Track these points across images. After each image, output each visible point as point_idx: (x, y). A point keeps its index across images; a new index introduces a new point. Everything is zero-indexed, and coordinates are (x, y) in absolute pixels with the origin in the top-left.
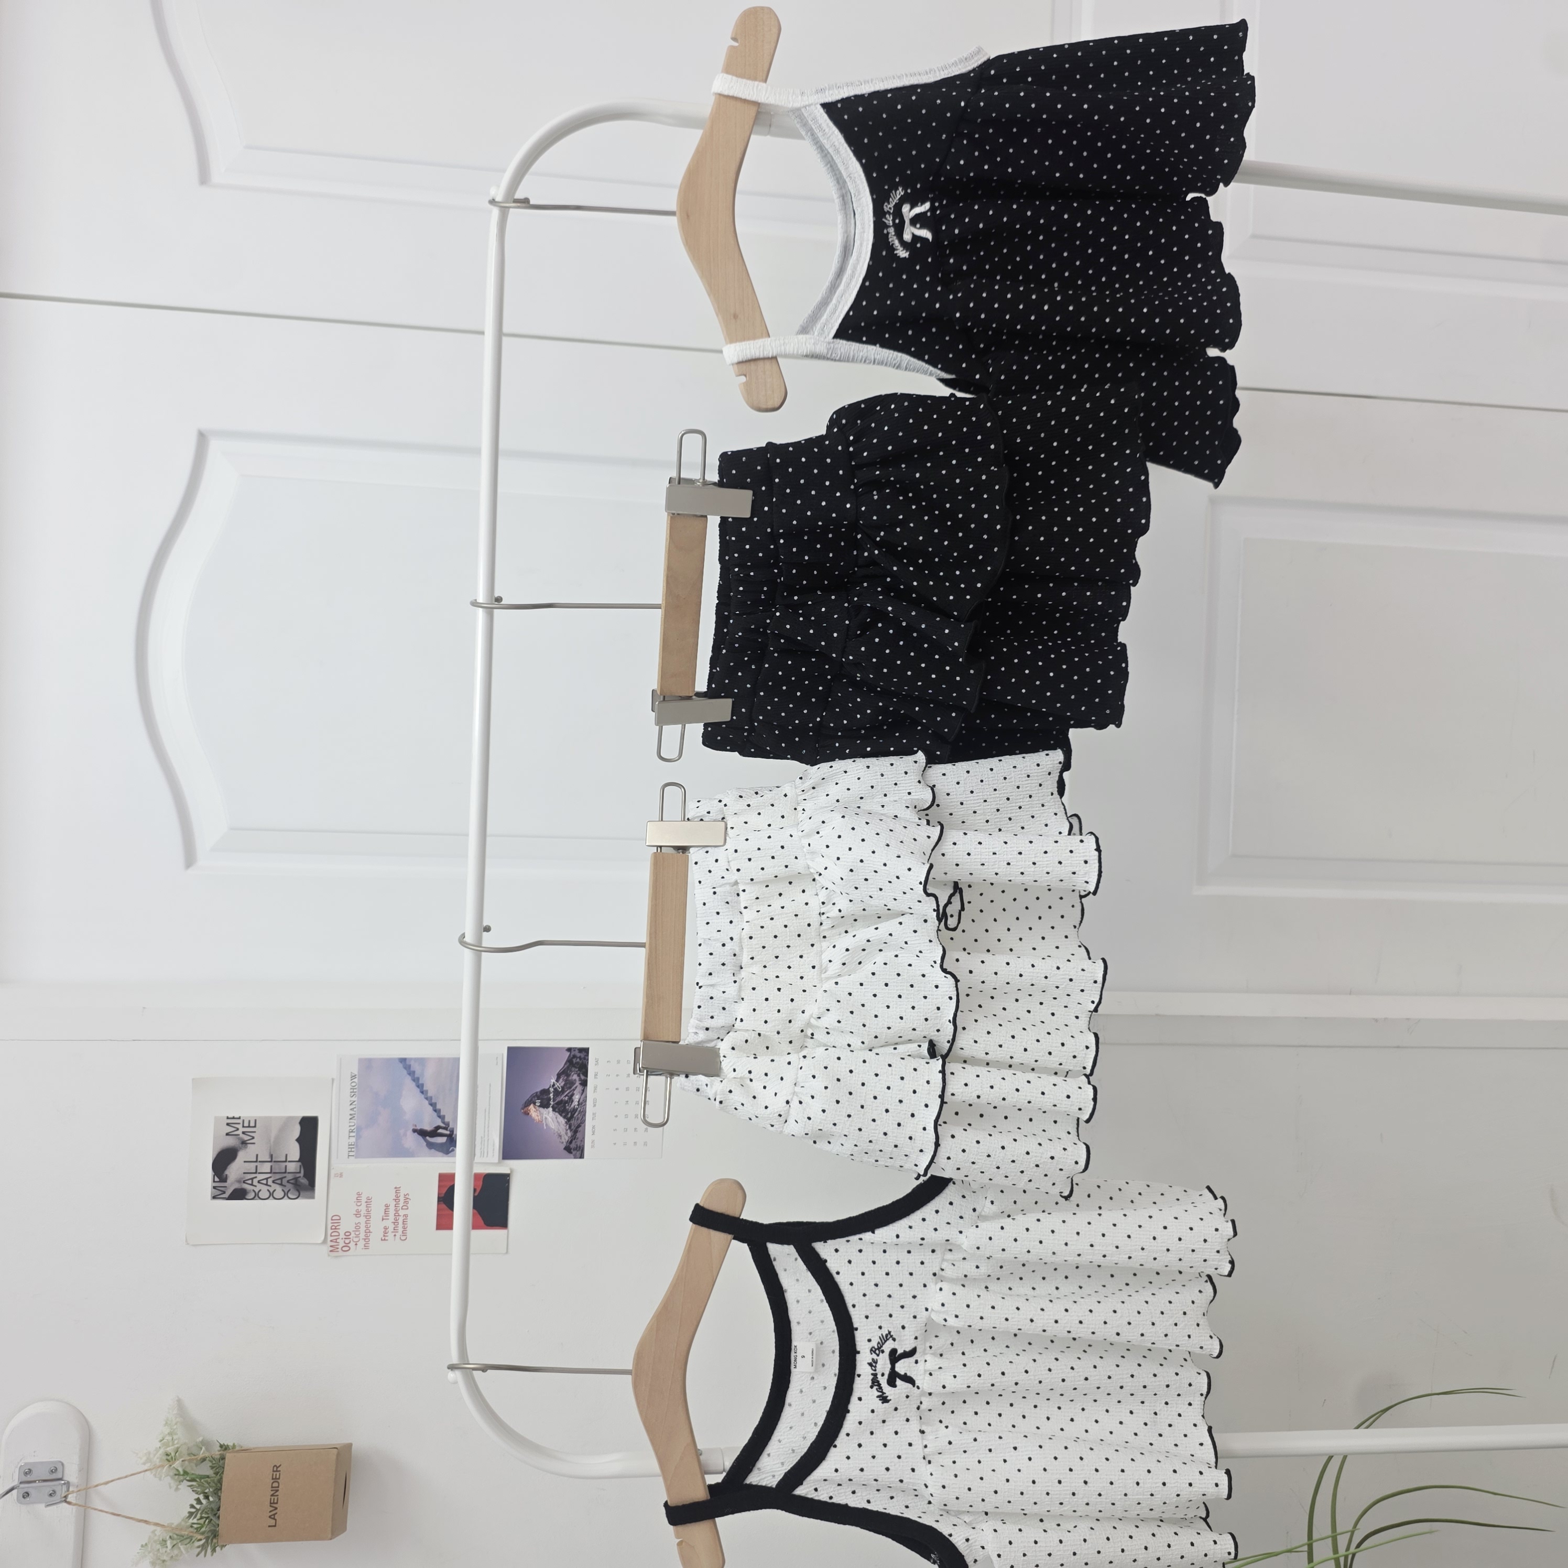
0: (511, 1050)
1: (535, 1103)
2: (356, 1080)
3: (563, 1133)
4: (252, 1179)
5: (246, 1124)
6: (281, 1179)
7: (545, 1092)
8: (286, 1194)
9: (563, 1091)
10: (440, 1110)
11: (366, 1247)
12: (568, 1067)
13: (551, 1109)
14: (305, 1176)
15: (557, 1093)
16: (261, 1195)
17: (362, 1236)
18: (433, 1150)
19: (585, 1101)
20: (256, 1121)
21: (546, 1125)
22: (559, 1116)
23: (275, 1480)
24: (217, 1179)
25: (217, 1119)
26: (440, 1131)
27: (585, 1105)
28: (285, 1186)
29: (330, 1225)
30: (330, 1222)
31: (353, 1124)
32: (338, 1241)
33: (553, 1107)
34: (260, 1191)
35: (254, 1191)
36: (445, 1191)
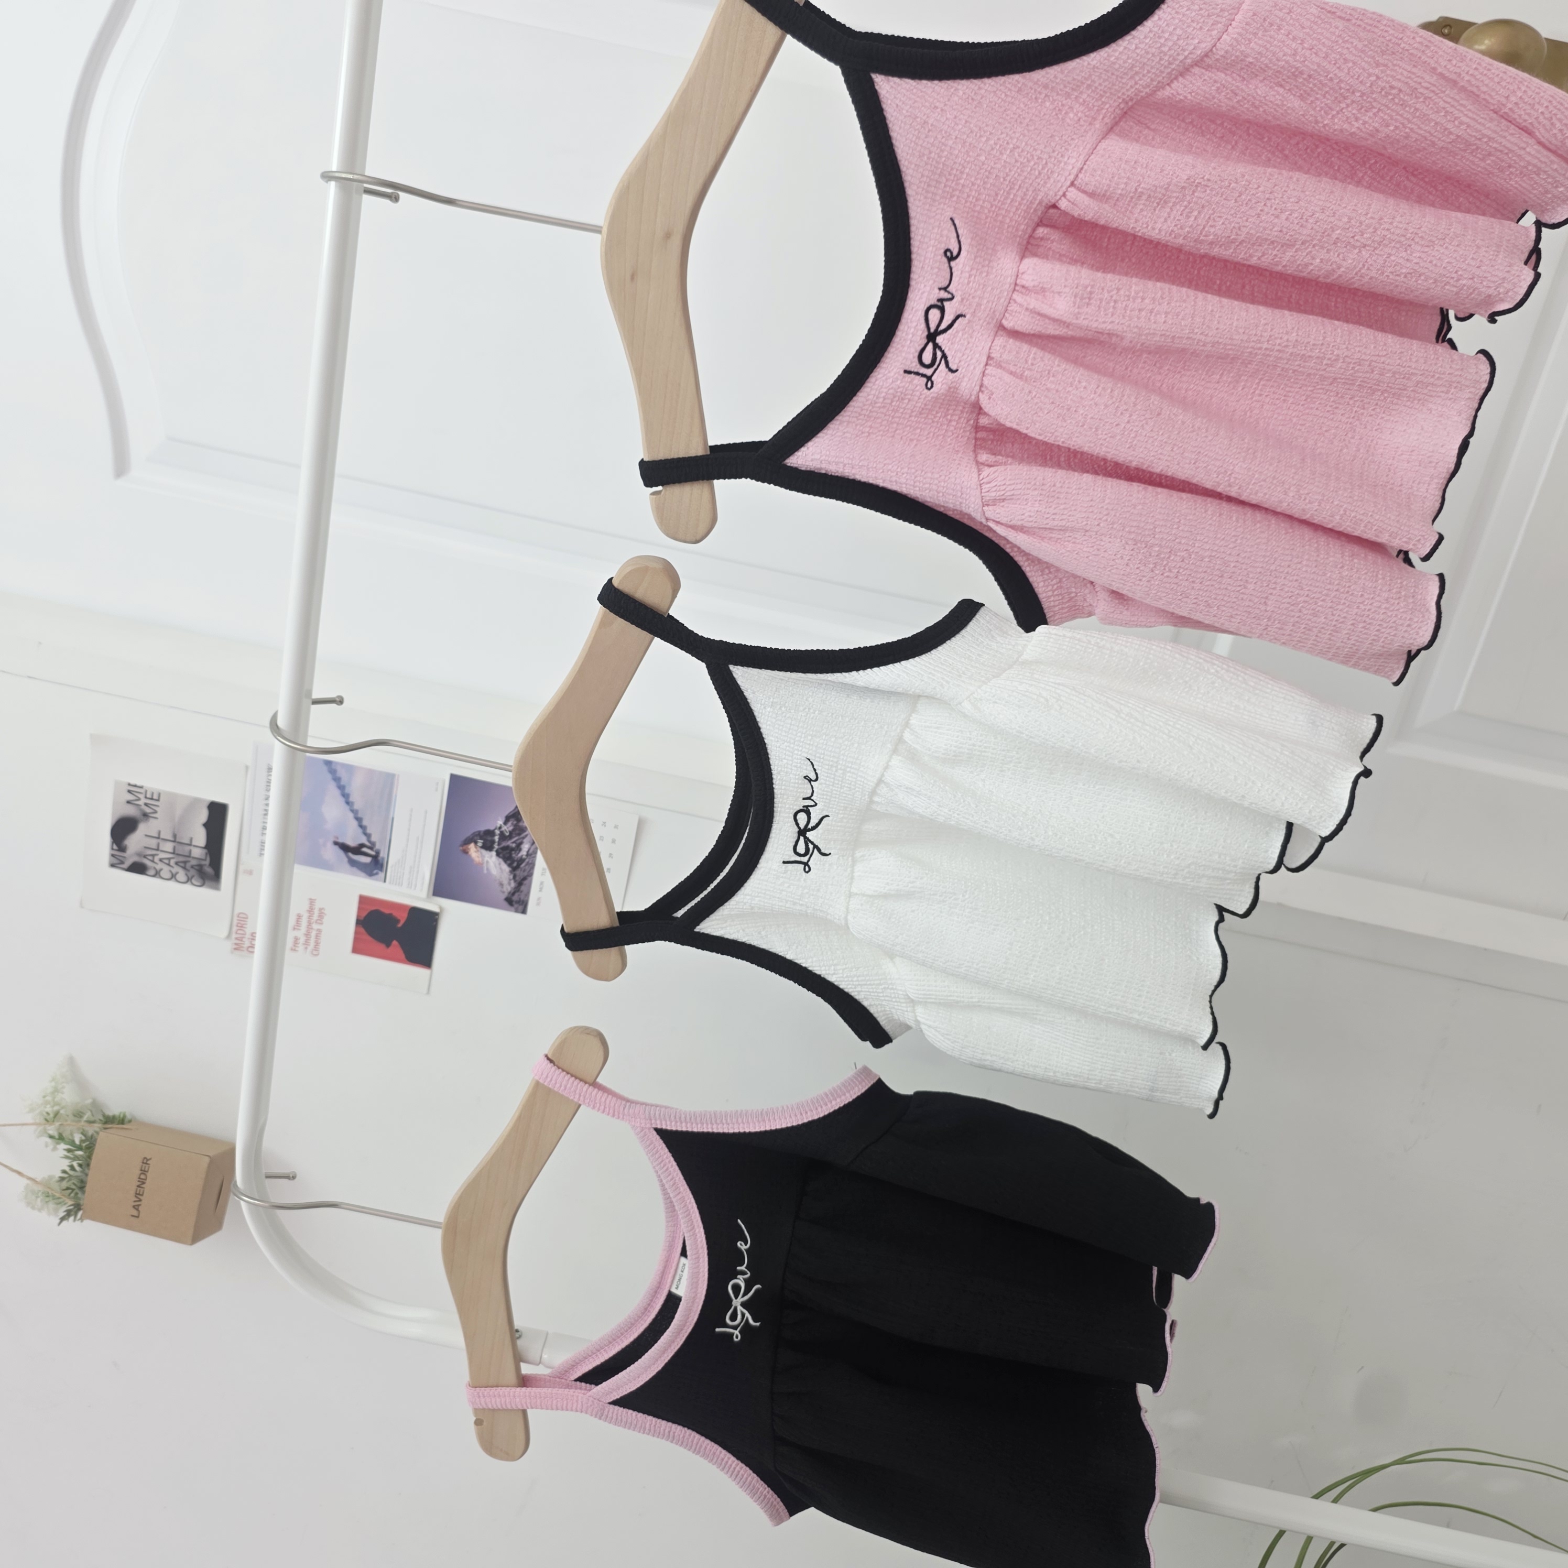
0: (453, 777)
1: (476, 843)
3: (505, 882)
4: (153, 856)
5: (149, 796)
6: (185, 862)
7: (490, 833)
8: (189, 880)
9: (510, 837)
10: (365, 827)
14: (211, 865)
15: (503, 837)
16: (162, 874)
19: (534, 853)
20: (159, 795)
21: (488, 869)
22: (502, 863)
23: (144, 1172)
24: (115, 847)
25: (117, 784)
26: (365, 850)
28: (188, 870)
29: (235, 922)
30: (235, 918)
31: (267, 821)
32: (243, 939)
33: (497, 851)
34: (161, 870)
35: (155, 868)
36: (364, 914)
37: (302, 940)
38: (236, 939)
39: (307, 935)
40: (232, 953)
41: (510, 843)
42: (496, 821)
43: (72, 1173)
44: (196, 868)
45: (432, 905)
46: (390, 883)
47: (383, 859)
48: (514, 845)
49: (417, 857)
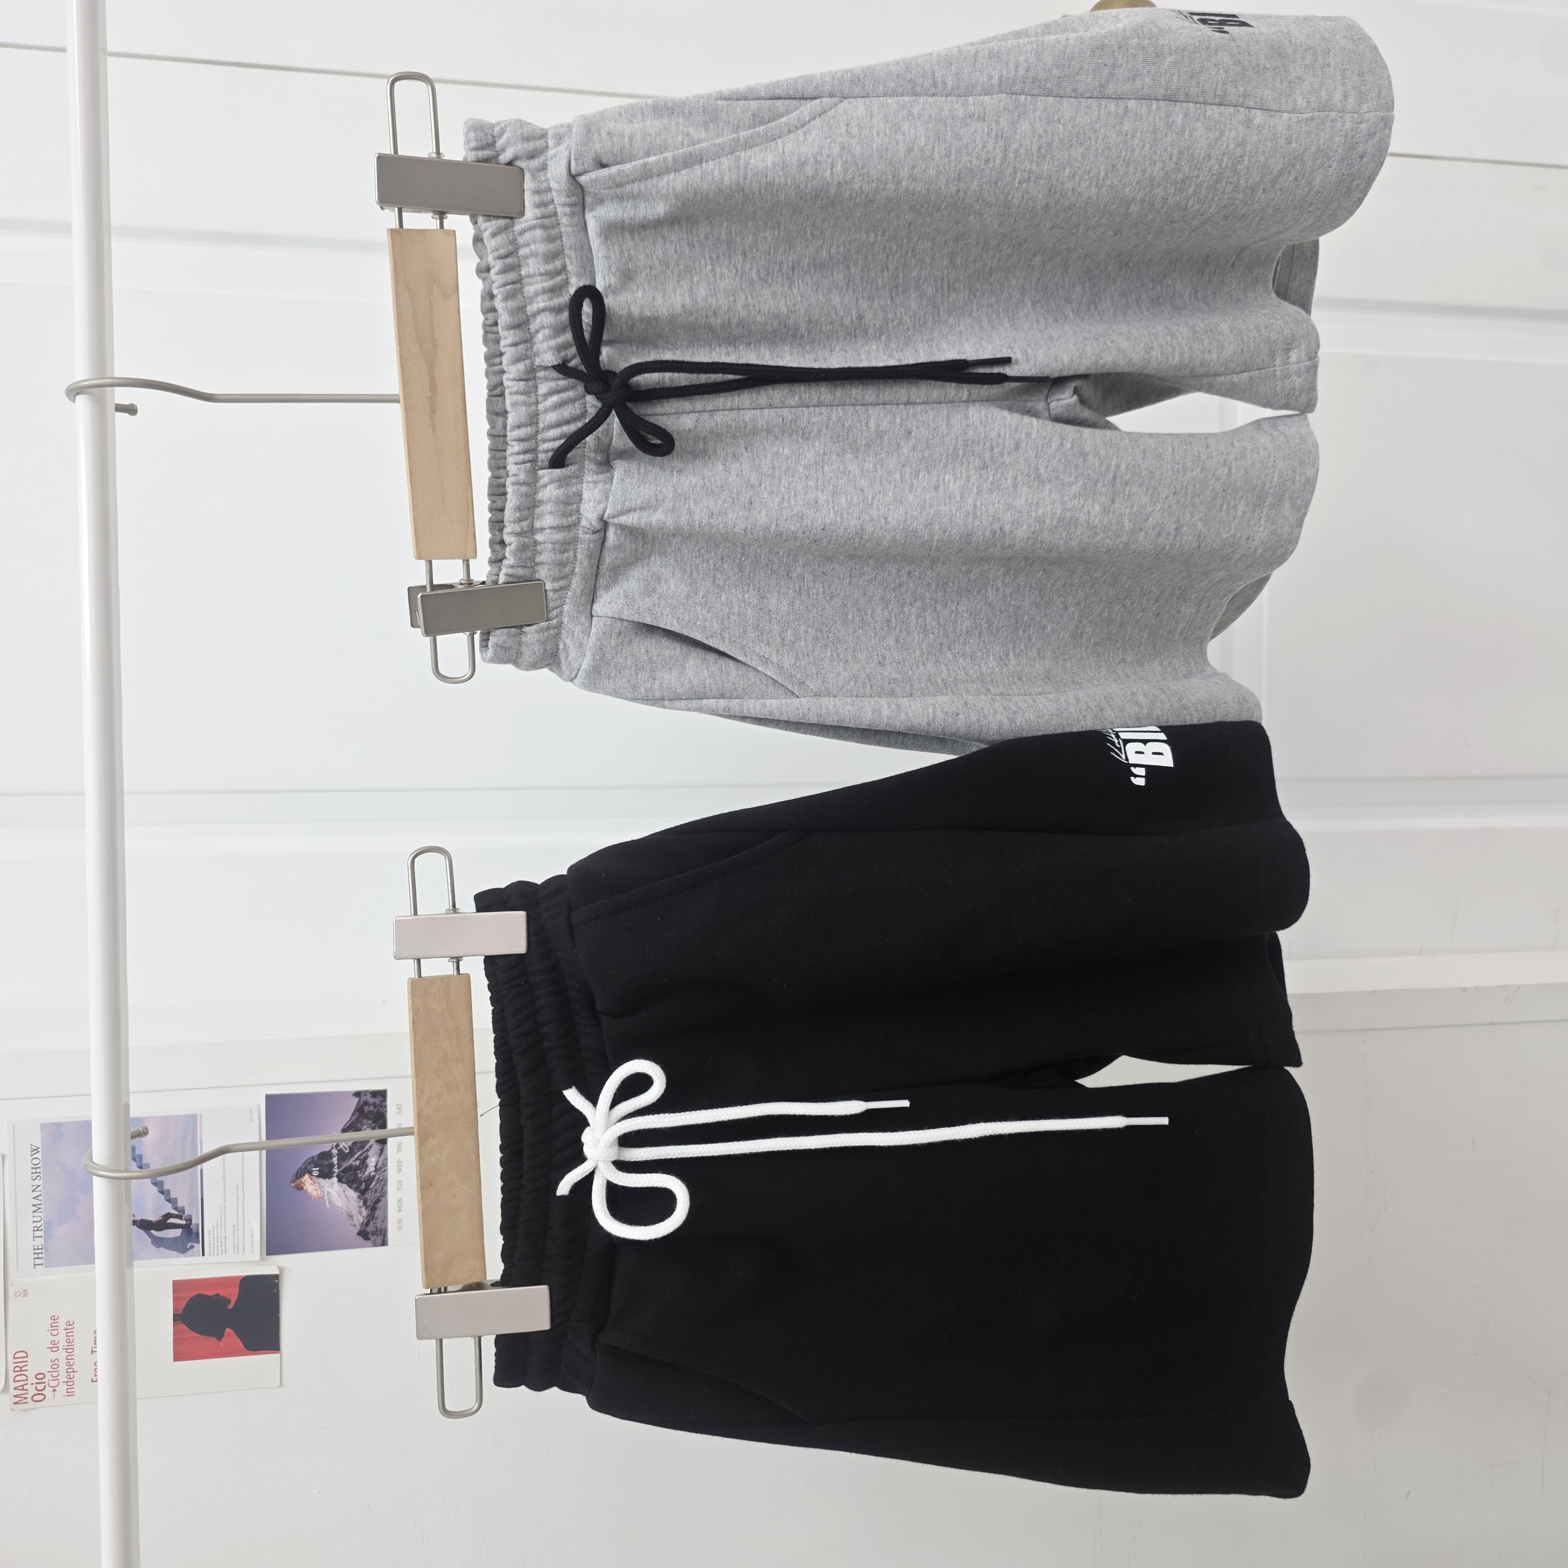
0: (270, 1099)
1: (310, 1173)
2: (39, 1155)
3: (355, 1212)
7: (326, 1155)
9: (352, 1153)
10: (169, 1191)
11: (70, 1393)
12: (357, 1119)
13: (335, 1179)
15: (342, 1156)
17: (63, 1377)
18: (162, 1248)
19: (385, 1164)
21: (330, 1202)
22: (347, 1188)
26: (171, 1220)
27: (384, 1171)
29: (11, 1366)
30: (11, 1361)
31: (39, 1219)
32: (25, 1387)
33: (337, 1176)
36: (183, 1305)
38: (15, 1389)
40: (12, 1410)
41: (353, 1162)
45: (268, 1267)
46: (210, 1255)
47: (198, 1225)
48: (358, 1163)
49: (240, 1211)
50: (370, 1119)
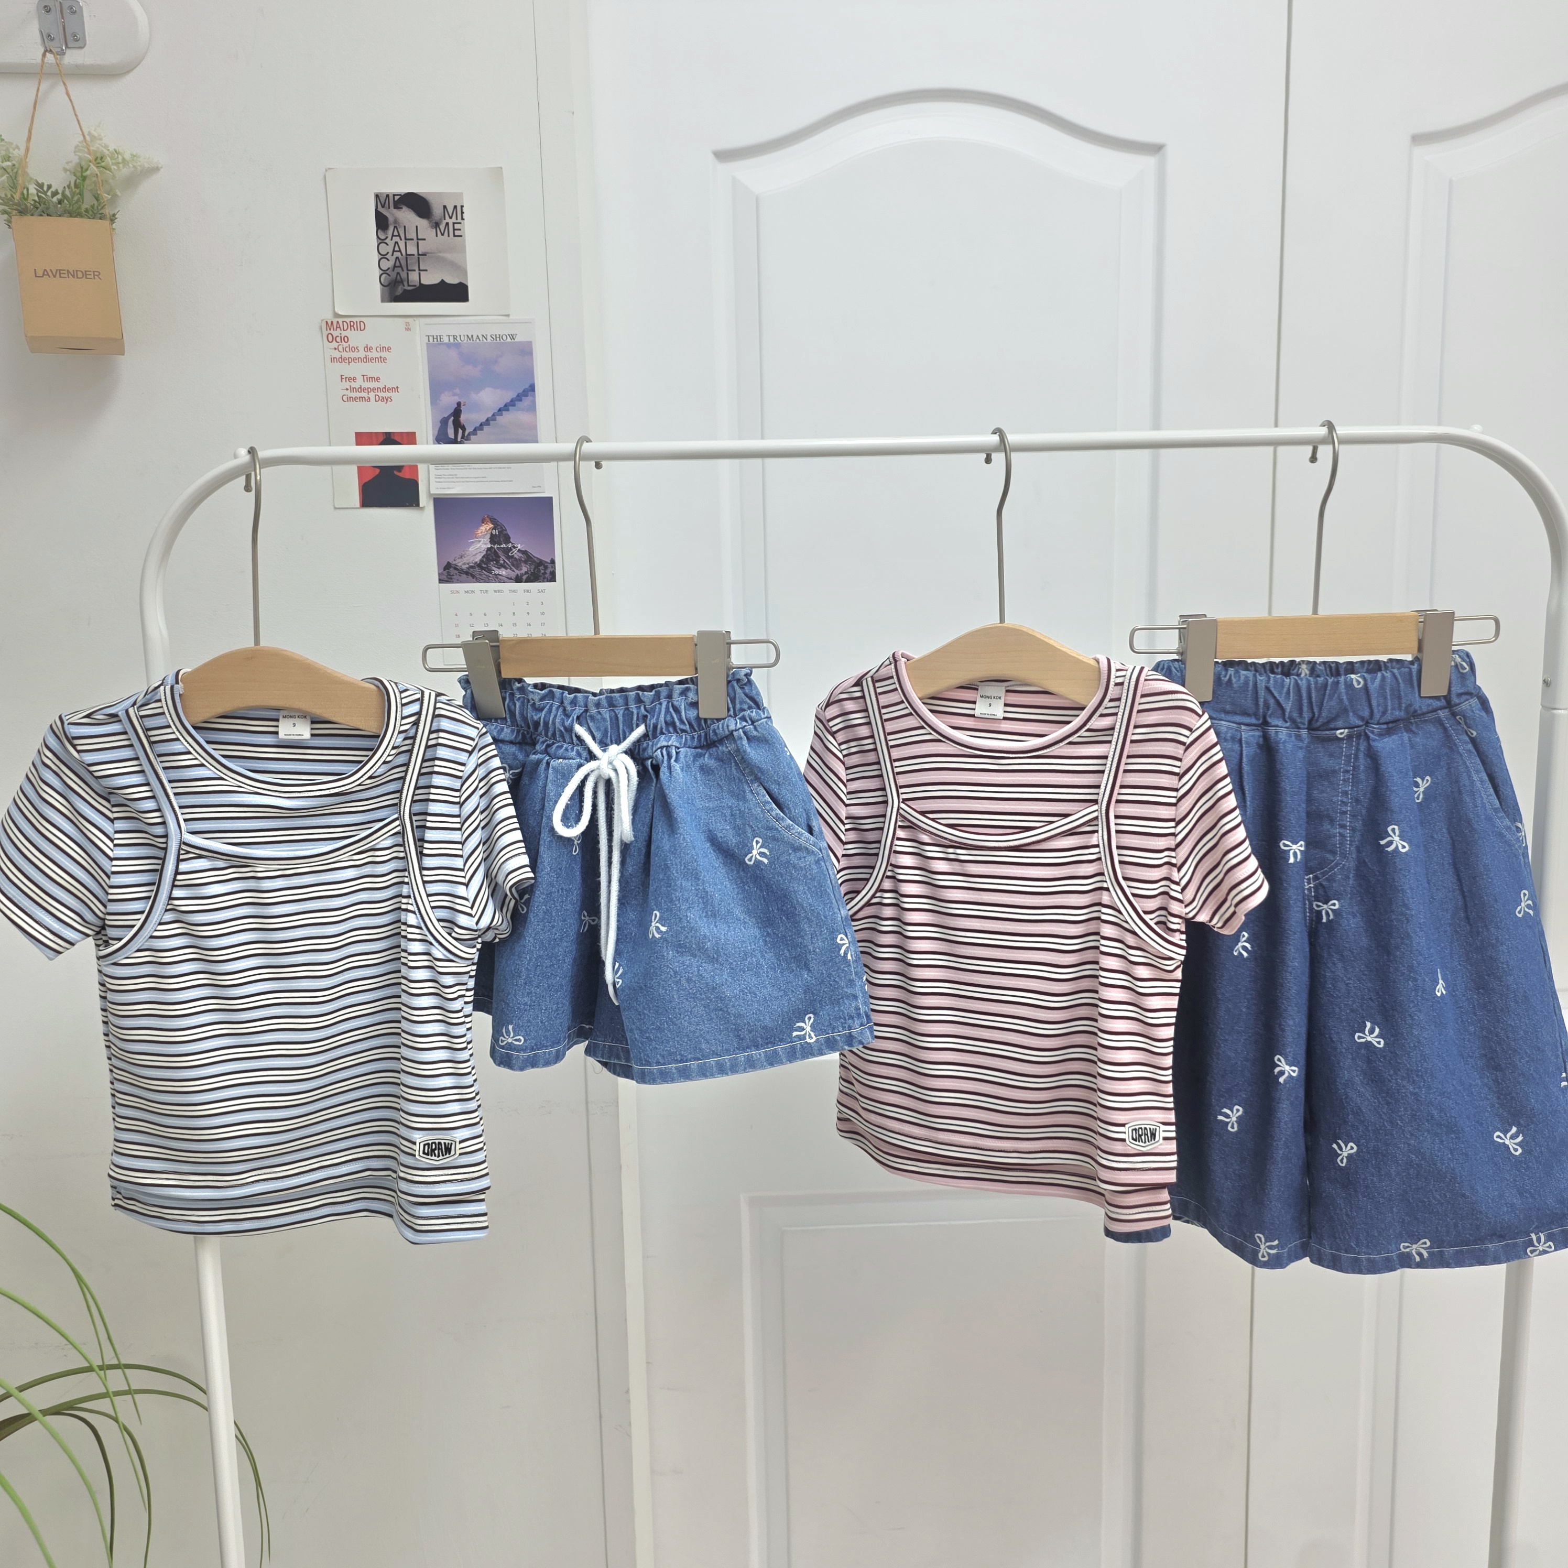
0: (549, 501)
1: (494, 528)
2: (509, 340)
3: (465, 560)
4: (399, 235)
5: (457, 226)
6: (401, 266)
7: (507, 539)
8: (384, 272)
9: (509, 558)
11: (333, 360)
12: (534, 561)
13: (489, 546)
14: (405, 290)
15: (507, 551)
16: (383, 245)
17: (345, 355)
19: (500, 581)
20: (461, 236)
21: (473, 542)
22: (482, 555)
23: (85, 274)
24: (397, 198)
26: (460, 431)
27: (495, 582)
28: (393, 270)
29: (354, 320)
30: (358, 319)
31: (462, 339)
32: (338, 329)
33: (491, 547)
34: (387, 244)
35: (387, 238)
36: (397, 439)
37: (354, 385)
38: (338, 322)
39: (361, 389)
40: (322, 320)
41: (502, 558)
42: (519, 544)
43: (49, 193)
44: (398, 277)
45: (424, 499)
49: (467, 480)
50: (534, 570)
